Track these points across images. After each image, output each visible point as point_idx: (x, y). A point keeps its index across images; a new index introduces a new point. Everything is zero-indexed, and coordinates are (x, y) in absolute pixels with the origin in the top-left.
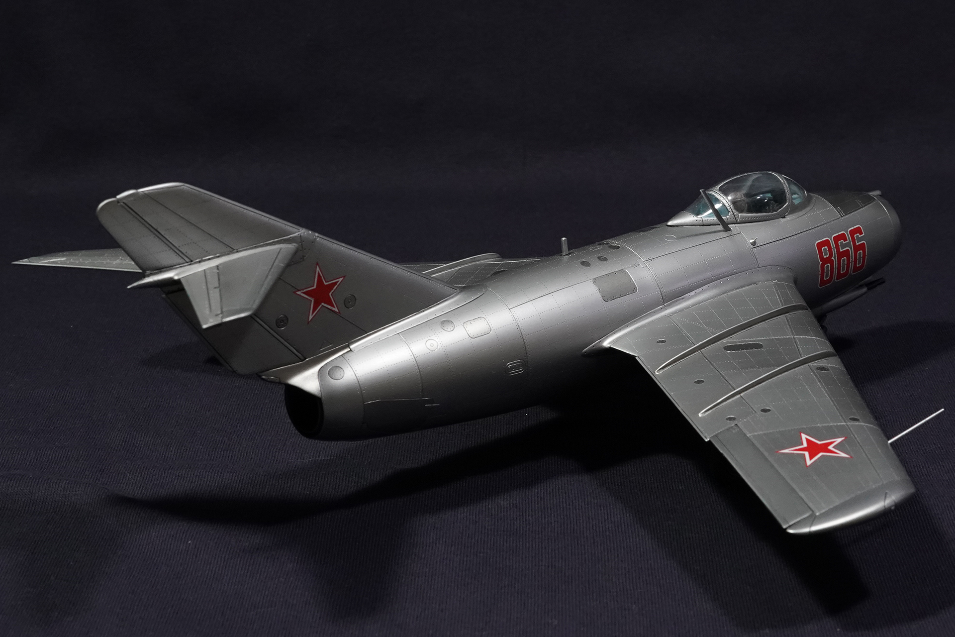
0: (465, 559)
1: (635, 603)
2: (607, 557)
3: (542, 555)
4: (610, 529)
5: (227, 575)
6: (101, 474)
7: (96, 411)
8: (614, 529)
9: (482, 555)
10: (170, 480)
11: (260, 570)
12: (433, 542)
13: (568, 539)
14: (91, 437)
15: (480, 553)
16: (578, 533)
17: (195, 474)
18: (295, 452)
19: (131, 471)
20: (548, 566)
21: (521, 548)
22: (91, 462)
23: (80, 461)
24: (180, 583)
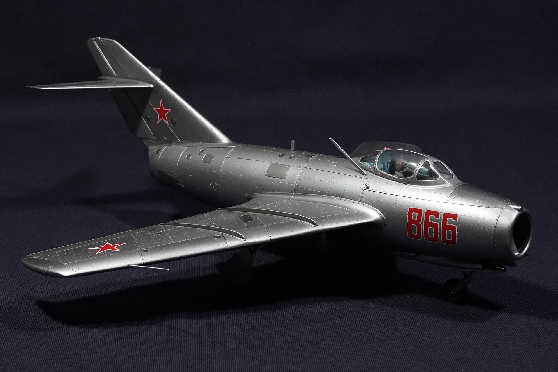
0: (242, 333)
1: (343, 357)
2: (323, 330)
3: (286, 330)
4: (323, 314)
5: (106, 345)
6: (24, 286)
7: (16, 249)
8: (325, 314)
9: (251, 330)
10: (65, 289)
11: (124, 342)
12: (222, 323)
13: (299, 320)
14: (15, 264)
15: (250, 329)
16: (305, 316)
17: (79, 286)
18: (134, 271)
19: (41, 284)
20: (291, 337)
21: (273, 325)
22: (17, 280)
23: (11, 279)
24: (79, 350)
